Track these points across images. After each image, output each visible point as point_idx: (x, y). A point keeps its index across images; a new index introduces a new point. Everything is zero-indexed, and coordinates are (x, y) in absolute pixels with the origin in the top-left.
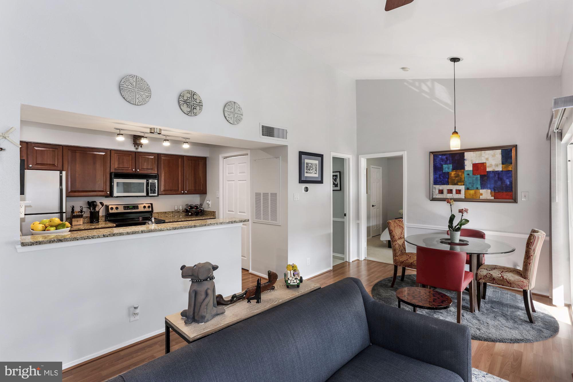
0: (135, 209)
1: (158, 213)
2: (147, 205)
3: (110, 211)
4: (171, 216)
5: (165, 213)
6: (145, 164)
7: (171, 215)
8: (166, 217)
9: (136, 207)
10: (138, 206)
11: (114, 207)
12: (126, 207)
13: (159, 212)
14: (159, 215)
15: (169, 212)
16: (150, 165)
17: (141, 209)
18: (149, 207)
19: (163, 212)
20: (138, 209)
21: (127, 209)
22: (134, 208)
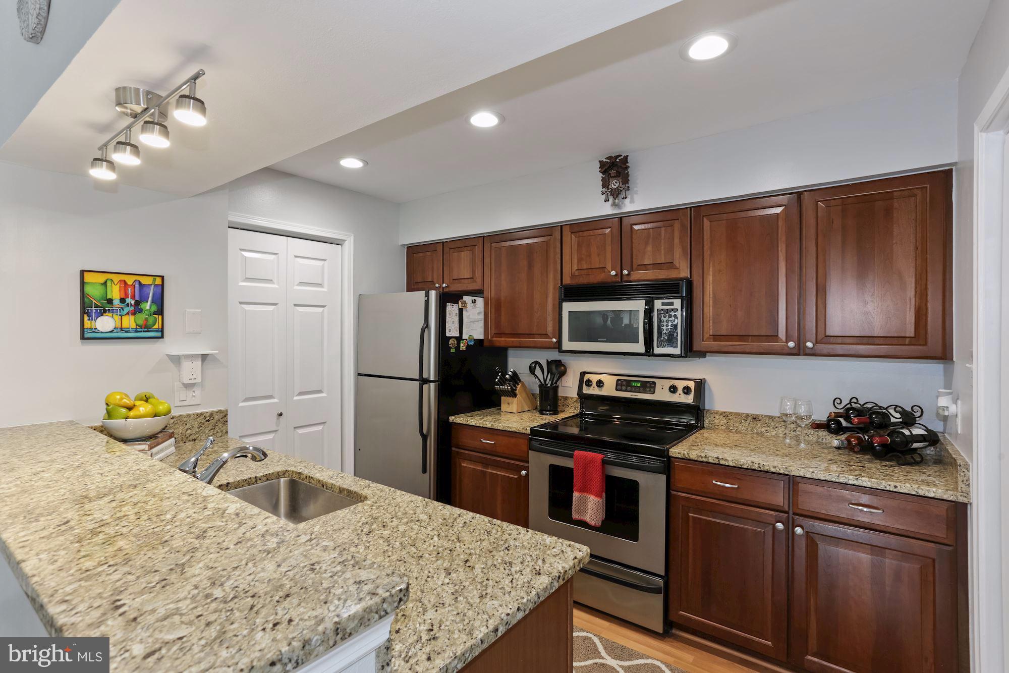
0: (645, 392)
1: (726, 415)
2: (681, 385)
3: (586, 390)
4: (777, 436)
5: (755, 418)
6: (649, 248)
7: (781, 431)
8: (758, 434)
9: (650, 387)
10: (654, 383)
11: (594, 378)
12: (623, 383)
13: (731, 413)
14: (732, 423)
15: (770, 417)
16: (663, 252)
17: (662, 394)
18: (687, 390)
19: (747, 415)
20: (654, 393)
21: (624, 388)
22: (642, 389)
